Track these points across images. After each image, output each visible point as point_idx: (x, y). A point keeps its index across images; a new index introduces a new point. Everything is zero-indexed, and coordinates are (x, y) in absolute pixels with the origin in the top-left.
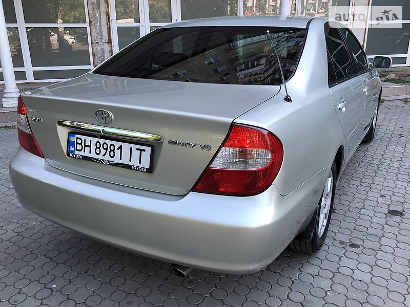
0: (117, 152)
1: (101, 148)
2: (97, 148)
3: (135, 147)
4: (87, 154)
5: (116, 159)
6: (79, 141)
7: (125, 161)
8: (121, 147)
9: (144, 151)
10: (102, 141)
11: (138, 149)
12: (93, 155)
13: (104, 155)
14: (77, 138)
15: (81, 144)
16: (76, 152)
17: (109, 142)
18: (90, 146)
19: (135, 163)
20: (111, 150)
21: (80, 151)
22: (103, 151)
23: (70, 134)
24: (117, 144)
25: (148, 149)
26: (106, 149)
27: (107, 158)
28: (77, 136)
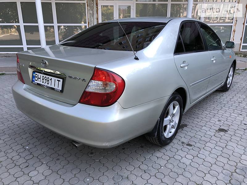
0: (50, 81)
1: (44, 79)
2: (43, 79)
3: (57, 79)
4: (39, 82)
5: (49, 85)
6: (36, 76)
7: (53, 86)
8: (51, 79)
9: (60, 81)
10: (45, 76)
11: (58, 80)
12: (41, 83)
13: (45, 83)
14: (36, 74)
15: (37, 77)
16: (35, 81)
17: (47, 76)
18: (40, 78)
19: (56, 87)
20: (48, 81)
21: (36, 80)
22: (45, 81)
23: (34, 72)
24: (50, 77)
25: (61, 80)
26: (46, 80)
27: (46, 84)
28: (36, 73)
